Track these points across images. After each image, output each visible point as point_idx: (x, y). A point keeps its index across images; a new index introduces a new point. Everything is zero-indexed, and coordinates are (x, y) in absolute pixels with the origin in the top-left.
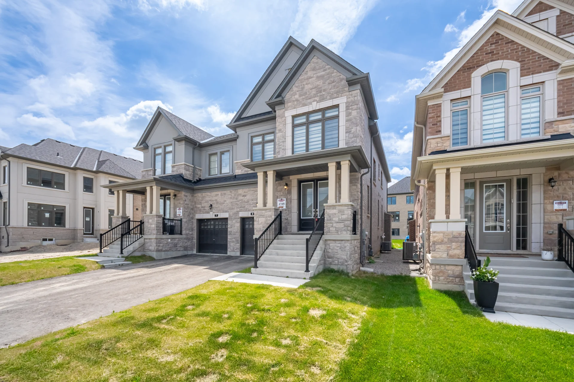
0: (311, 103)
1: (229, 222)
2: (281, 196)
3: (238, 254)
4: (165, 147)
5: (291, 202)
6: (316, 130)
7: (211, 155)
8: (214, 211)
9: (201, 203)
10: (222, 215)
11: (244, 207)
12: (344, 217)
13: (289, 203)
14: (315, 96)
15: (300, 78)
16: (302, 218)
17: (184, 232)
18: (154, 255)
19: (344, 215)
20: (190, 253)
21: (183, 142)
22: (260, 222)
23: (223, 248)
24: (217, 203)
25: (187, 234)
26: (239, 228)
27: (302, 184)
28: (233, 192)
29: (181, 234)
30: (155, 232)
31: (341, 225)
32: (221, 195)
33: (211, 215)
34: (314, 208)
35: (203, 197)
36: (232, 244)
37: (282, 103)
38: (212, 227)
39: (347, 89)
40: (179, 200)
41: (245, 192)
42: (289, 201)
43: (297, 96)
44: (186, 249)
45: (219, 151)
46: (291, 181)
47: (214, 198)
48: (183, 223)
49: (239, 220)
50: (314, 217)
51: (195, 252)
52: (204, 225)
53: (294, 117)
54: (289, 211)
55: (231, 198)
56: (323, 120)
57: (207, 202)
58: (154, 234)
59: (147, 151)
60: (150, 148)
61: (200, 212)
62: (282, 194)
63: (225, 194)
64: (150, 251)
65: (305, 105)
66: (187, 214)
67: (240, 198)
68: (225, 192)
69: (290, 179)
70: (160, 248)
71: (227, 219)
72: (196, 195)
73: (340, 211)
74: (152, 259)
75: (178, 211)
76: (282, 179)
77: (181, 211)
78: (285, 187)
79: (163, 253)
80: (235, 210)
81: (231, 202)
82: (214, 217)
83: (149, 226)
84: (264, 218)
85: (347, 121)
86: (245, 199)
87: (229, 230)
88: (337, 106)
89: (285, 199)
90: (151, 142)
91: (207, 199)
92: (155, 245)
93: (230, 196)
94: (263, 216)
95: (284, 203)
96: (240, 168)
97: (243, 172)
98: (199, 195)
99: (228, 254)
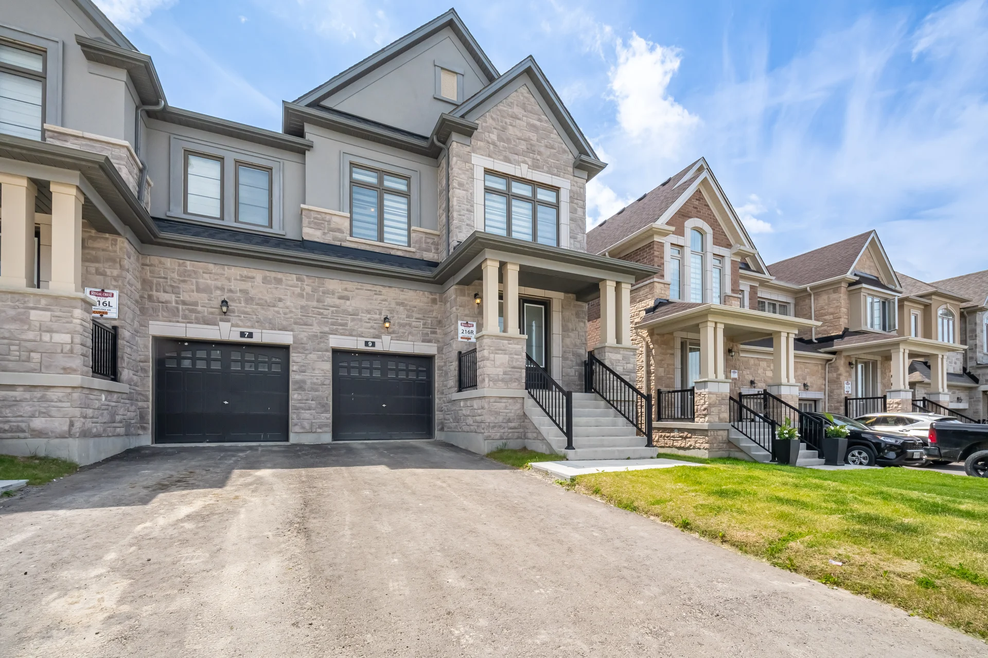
0: (518, 163)
1: (294, 356)
2: (466, 315)
3: (327, 438)
8: (234, 320)
9: (175, 290)
10: (263, 336)
11: (345, 325)
14: (524, 154)
15: (501, 107)
17: (123, 373)
22: (498, 363)
24: (249, 300)
25: (129, 382)
26: (329, 375)
28: (307, 281)
29: (116, 377)
30: (74, 362)
32: (265, 280)
33: (227, 332)
35: (185, 276)
36: (306, 414)
39: (571, 169)
41: (346, 289)
43: (494, 137)
44: (128, 429)
45: (227, 155)
47: (237, 285)
49: (330, 354)
51: (146, 440)
52: (179, 358)
53: (488, 172)
55: (301, 296)
56: (533, 201)
57: (207, 290)
61: (173, 314)
62: (467, 312)
63: (279, 281)
65: (507, 160)
67: (329, 300)
68: (280, 276)
70: (88, 424)
71: (286, 348)
72: (154, 260)
76: (468, 284)
77: (114, 301)
78: (478, 301)
79: (91, 443)
80: (316, 329)
81: (302, 307)
82: (237, 338)
84: (507, 356)
85: (571, 219)
86: (349, 305)
87: (294, 377)
88: (556, 189)
91: (206, 280)
93: (298, 290)
95: (472, 331)
96: (317, 225)
97: (328, 239)
98: (168, 262)
99: (293, 439)
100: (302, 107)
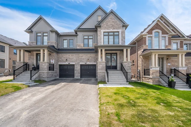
0: (110, 29)
1: (75, 66)
3: (79, 78)
4: (43, 33)
6: (111, 38)
7: (64, 40)
8: (68, 61)
9: (61, 58)
10: (71, 63)
11: (82, 61)
14: (111, 27)
15: (106, 20)
16: (107, 65)
18: (46, 79)
23: (73, 76)
24: (69, 59)
25: (56, 71)
26: (80, 68)
27: (106, 54)
28: (77, 55)
29: (53, 70)
32: (71, 56)
34: (111, 62)
35: (62, 56)
36: (77, 74)
37: (100, 27)
38: (66, 68)
39: (122, 27)
40: (52, 56)
41: (82, 55)
43: (105, 26)
44: (55, 76)
45: (68, 39)
47: (68, 57)
48: (54, 66)
49: (80, 65)
50: (111, 65)
51: (58, 78)
52: (62, 67)
53: (104, 32)
56: (114, 35)
57: (64, 58)
59: (32, 33)
61: (61, 61)
63: (73, 55)
64: (43, 78)
65: (108, 29)
67: (80, 57)
70: (48, 76)
71: (74, 65)
72: (59, 55)
74: (45, 81)
75: (51, 61)
77: (54, 61)
79: (49, 78)
80: (78, 62)
81: (76, 59)
82: (68, 64)
83: (43, 67)
84: (102, 65)
85: (122, 37)
86: (83, 58)
87: (75, 69)
88: (119, 32)
90: (34, 29)
91: (65, 57)
93: (75, 56)
96: (79, 46)
97: (80, 48)
99: (75, 78)
100: (76, 30)
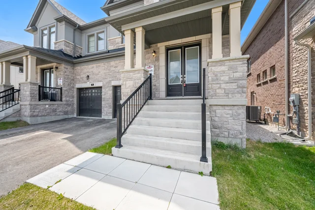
1: (103, 90)
2: (149, 63)
3: (111, 117)
4: (50, 28)
5: (159, 69)
7: (89, 36)
8: (90, 81)
9: (80, 75)
10: (97, 85)
11: (116, 77)
12: (237, 75)
13: (157, 70)
16: (169, 84)
17: (64, 99)
18: (28, 120)
19: (236, 72)
20: (70, 116)
21: (64, 23)
23: (98, 112)
24: (93, 74)
25: (66, 101)
26: (112, 95)
27: (169, 51)
28: (106, 64)
29: (61, 100)
30: (29, 98)
31: (234, 86)
32: (97, 67)
33: (88, 85)
34: (182, 74)
35: (82, 70)
36: (105, 109)
38: (90, 95)
40: (60, 72)
41: (116, 64)
42: (157, 67)
44: (66, 113)
45: (95, 33)
46: (159, 48)
47: (91, 70)
48: (63, 91)
49: (112, 88)
50: (182, 82)
51: (75, 116)
52: (83, 93)
54: (157, 77)
55: (104, 69)
57: (85, 73)
58: (28, 101)
59: (36, 32)
60: (38, 30)
61: (80, 82)
62: (150, 61)
63: (99, 66)
64: (25, 116)
66: (67, 83)
67: (113, 69)
68: (100, 64)
69: (158, 46)
71: (101, 87)
72: (76, 68)
73: (230, 68)
74: (26, 124)
75: (59, 81)
76: (150, 47)
77: (62, 81)
78: (153, 54)
79: (39, 118)
80: (108, 80)
81: (105, 73)
82: (90, 86)
83: (24, 93)
84: (132, 82)
86: (117, 69)
87: (103, 97)
89: (153, 66)
90: (40, 25)
91: (85, 71)
92: (29, 111)
93: (104, 68)
94: (131, 79)
95: (152, 70)
96: (112, 44)
97: (115, 48)
98: (79, 68)
99: (103, 117)
